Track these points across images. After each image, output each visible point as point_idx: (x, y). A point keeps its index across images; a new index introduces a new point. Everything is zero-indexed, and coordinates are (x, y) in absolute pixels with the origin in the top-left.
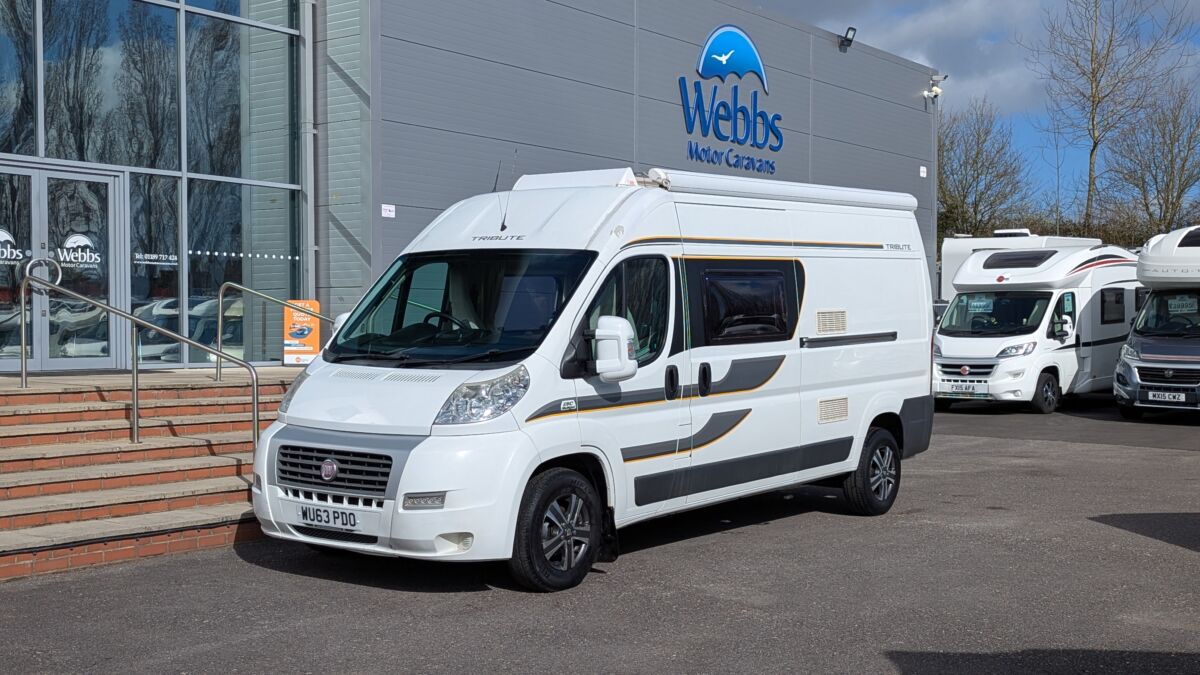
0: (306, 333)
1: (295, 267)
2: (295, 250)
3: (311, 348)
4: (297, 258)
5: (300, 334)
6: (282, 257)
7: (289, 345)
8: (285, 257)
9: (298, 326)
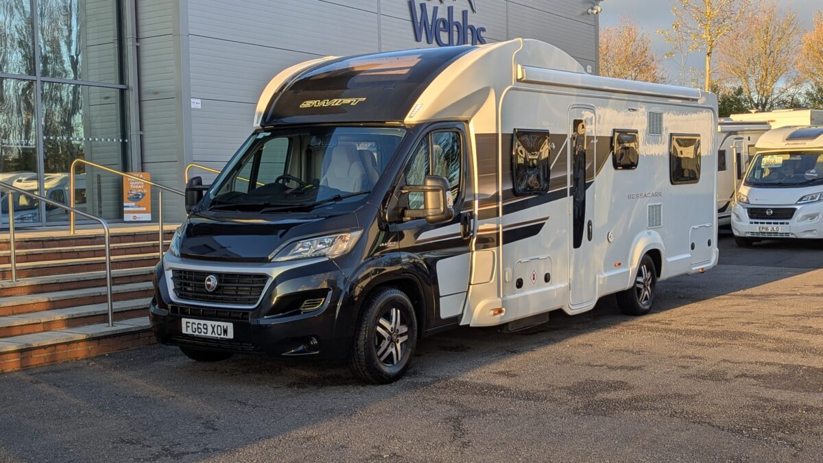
0: (140, 197)
1: (125, 147)
2: (124, 134)
3: (145, 209)
4: (126, 141)
5: (136, 198)
6: (115, 140)
7: (128, 207)
8: (117, 140)
9: (134, 192)
